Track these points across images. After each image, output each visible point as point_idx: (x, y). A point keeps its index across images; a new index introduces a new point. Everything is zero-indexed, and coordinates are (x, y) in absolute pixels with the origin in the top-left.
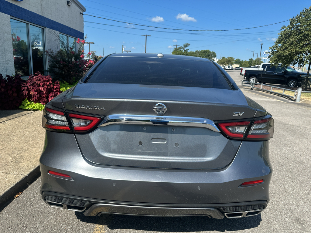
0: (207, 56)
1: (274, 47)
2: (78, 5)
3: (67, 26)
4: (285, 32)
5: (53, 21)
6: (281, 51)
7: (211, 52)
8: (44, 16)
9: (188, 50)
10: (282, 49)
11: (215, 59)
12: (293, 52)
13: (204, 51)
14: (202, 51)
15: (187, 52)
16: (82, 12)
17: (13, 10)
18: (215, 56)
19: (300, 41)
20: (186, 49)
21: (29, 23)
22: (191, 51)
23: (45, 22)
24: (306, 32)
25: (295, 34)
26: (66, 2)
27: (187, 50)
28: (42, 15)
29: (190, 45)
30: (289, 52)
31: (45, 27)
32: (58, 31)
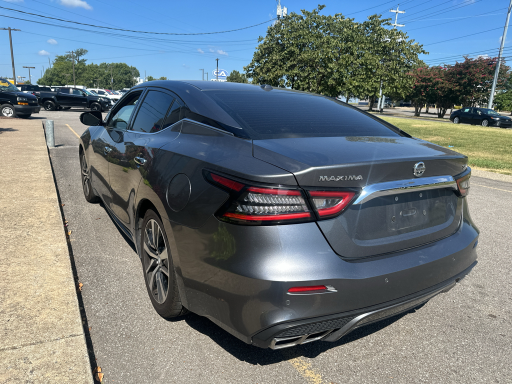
0: (124, 73)
1: (250, 67)
4: (265, 47)
6: (263, 73)
7: (130, 66)
9: (86, 60)
10: (264, 71)
11: (138, 79)
12: (279, 75)
13: (117, 64)
14: (113, 64)
15: (85, 65)
18: (138, 75)
19: (284, 60)
20: (81, 58)
22: (93, 64)
24: (293, 49)
25: (277, 49)
27: (84, 60)
29: (87, 51)
30: (273, 74)
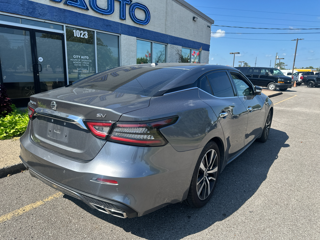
2: (206, 19)
3: (191, 40)
5: (176, 37)
8: (167, 34)
16: (209, 25)
17: (139, 33)
21: (153, 42)
23: (168, 39)
26: (192, 18)
28: (165, 33)
31: (168, 44)
32: (181, 46)
